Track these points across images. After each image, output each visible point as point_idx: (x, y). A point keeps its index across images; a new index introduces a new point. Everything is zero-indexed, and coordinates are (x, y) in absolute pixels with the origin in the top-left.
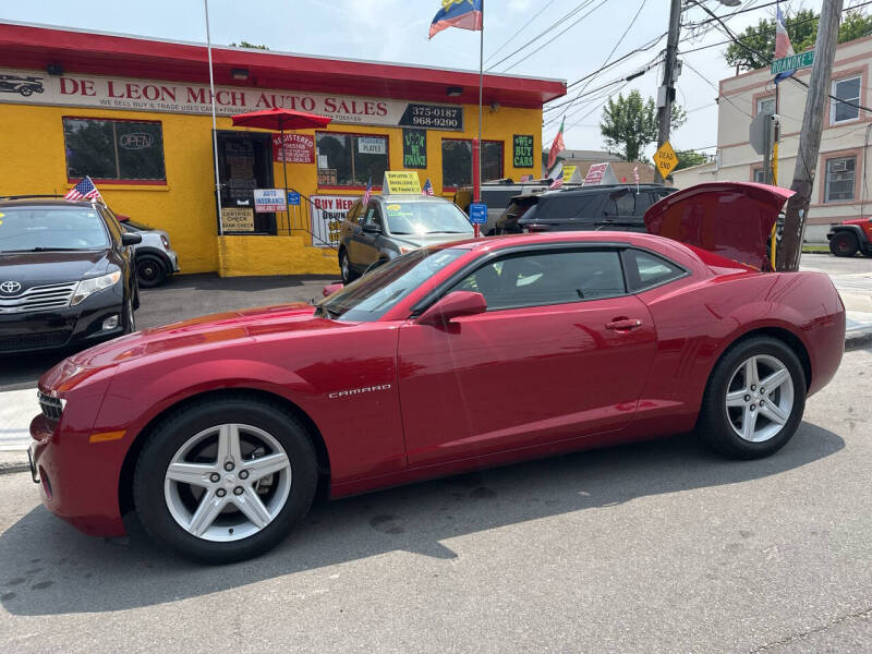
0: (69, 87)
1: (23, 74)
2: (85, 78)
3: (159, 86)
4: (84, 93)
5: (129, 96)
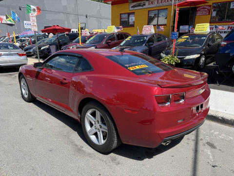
0: (150, 3)
1: (142, 2)
4: (153, 4)
5: (161, 3)
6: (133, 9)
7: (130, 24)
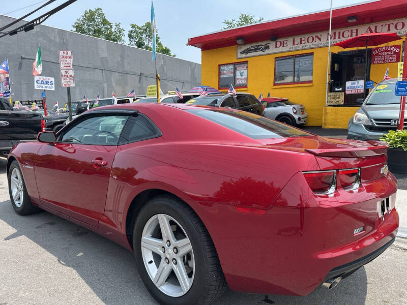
0: (278, 44)
1: (263, 43)
2: (284, 39)
3: (314, 35)
4: (283, 46)
5: (301, 43)
6: (244, 55)
7: (238, 82)
